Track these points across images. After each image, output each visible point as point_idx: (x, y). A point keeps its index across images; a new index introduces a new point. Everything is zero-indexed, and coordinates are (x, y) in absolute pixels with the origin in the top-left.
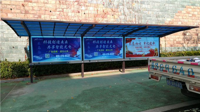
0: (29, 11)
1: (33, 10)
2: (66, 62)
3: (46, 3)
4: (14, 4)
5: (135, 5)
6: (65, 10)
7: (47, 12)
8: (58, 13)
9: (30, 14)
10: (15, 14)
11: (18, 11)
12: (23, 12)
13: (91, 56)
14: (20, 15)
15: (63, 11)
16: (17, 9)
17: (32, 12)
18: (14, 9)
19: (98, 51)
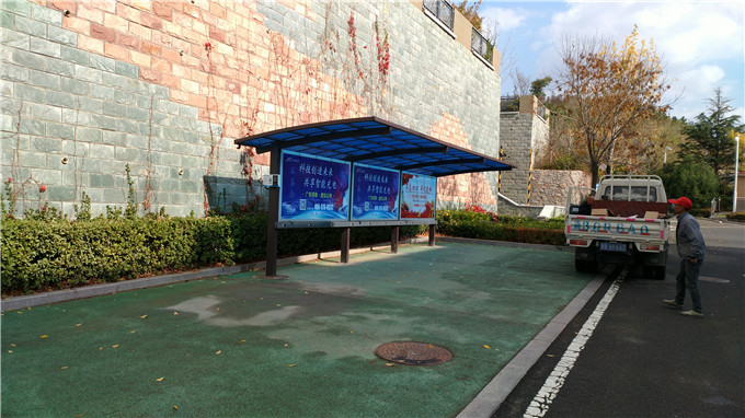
0: (219, 67)
1: (226, 66)
2: (329, 223)
3: (252, 52)
4: (189, 37)
5: (386, 94)
6: (284, 80)
7: (252, 78)
8: (272, 86)
9: (220, 75)
10: (188, 69)
11: (195, 62)
12: (207, 68)
13: (360, 211)
14: (198, 75)
15: (281, 84)
16: (194, 55)
17: (223, 72)
18: (187, 53)
19: (370, 201)
